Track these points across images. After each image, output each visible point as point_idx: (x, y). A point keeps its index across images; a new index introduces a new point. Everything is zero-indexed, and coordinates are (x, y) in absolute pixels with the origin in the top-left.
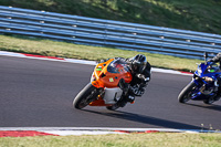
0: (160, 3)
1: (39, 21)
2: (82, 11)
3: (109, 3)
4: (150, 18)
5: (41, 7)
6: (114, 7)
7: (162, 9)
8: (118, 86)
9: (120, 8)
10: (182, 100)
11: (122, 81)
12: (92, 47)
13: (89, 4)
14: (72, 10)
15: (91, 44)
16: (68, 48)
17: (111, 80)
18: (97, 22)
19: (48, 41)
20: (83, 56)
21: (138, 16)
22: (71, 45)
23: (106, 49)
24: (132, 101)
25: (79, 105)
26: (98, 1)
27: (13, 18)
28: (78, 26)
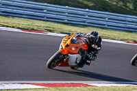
1: (84, 15)
3: (128, 5)
5: (86, 7)
6: (131, 7)
9: (135, 8)
12: (117, 32)
13: (116, 5)
14: (106, 8)
15: (117, 30)
16: (103, 32)
17: (73, 49)
18: (121, 16)
20: (112, 37)
22: (104, 30)
23: (126, 33)
26: (121, 3)
27: (69, 13)
28: (109, 19)
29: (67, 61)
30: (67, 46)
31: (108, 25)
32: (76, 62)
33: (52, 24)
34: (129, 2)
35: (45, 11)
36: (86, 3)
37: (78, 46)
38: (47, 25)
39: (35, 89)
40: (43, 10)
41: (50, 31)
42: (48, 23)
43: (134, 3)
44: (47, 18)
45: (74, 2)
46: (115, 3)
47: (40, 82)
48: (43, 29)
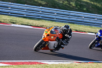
0: (95, 3)
1: (39, 11)
2: (59, 7)
3: (71, 3)
4: (90, 10)
5: (40, 5)
6: (74, 5)
7: (96, 6)
8: (56, 40)
9: (76, 5)
10: (91, 47)
11: (57, 38)
13: (62, 4)
14: (55, 6)
17: (52, 37)
18: (66, 12)
19: (43, 20)
21: (85, 9)
23: (70, 24)
24: (63, 48)
25: (36, 50)
26: (66, 2)
27: (27, 10)
28: (57, 14)
29: (48, 46)
30: (48, 35)
31: (56, 19)
32: (54, 47)
33: (15, 17)
34: (72, 1)
35: (9, 8)
36: (40, 2)
37: (55, 35)
38: (11, 19)
39: (2, 66)
40: (8, 7)
41: (14, 23)
42: (12, 17)
43: (76, 2)
44: (11, 13)
45: (31, 1)
46: (61, 2)
47: (6, 61)
48: (8, 22)
